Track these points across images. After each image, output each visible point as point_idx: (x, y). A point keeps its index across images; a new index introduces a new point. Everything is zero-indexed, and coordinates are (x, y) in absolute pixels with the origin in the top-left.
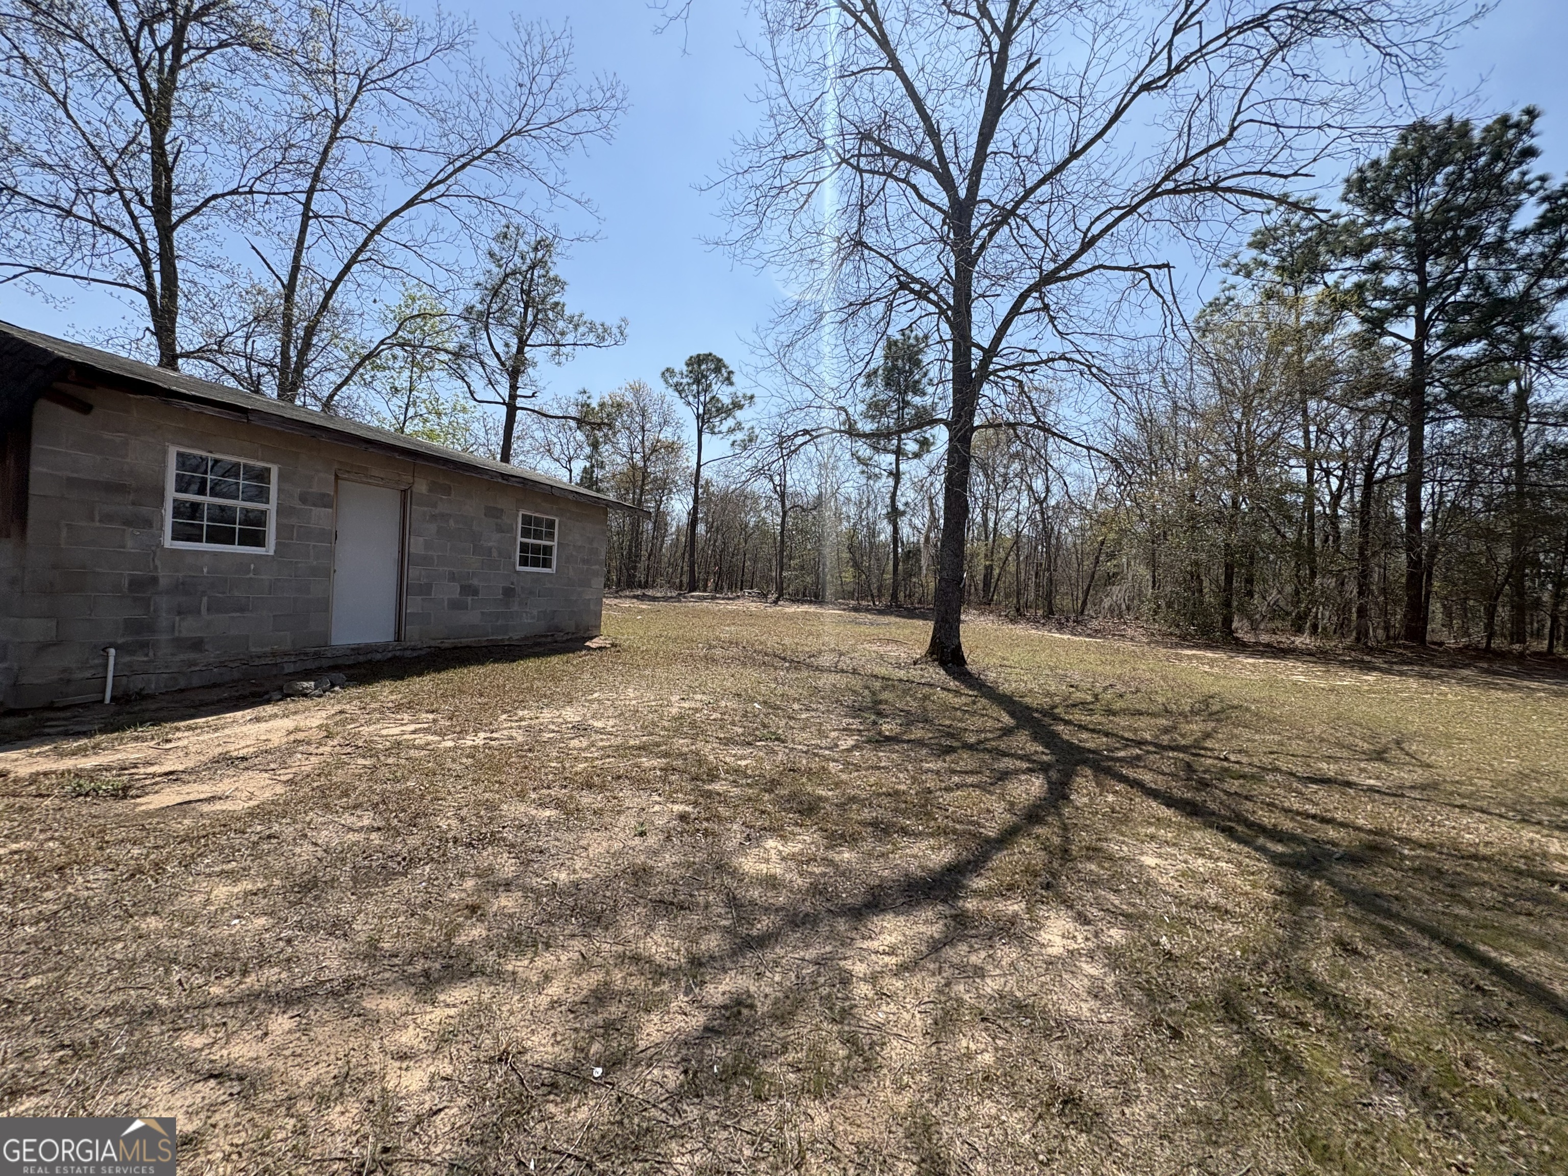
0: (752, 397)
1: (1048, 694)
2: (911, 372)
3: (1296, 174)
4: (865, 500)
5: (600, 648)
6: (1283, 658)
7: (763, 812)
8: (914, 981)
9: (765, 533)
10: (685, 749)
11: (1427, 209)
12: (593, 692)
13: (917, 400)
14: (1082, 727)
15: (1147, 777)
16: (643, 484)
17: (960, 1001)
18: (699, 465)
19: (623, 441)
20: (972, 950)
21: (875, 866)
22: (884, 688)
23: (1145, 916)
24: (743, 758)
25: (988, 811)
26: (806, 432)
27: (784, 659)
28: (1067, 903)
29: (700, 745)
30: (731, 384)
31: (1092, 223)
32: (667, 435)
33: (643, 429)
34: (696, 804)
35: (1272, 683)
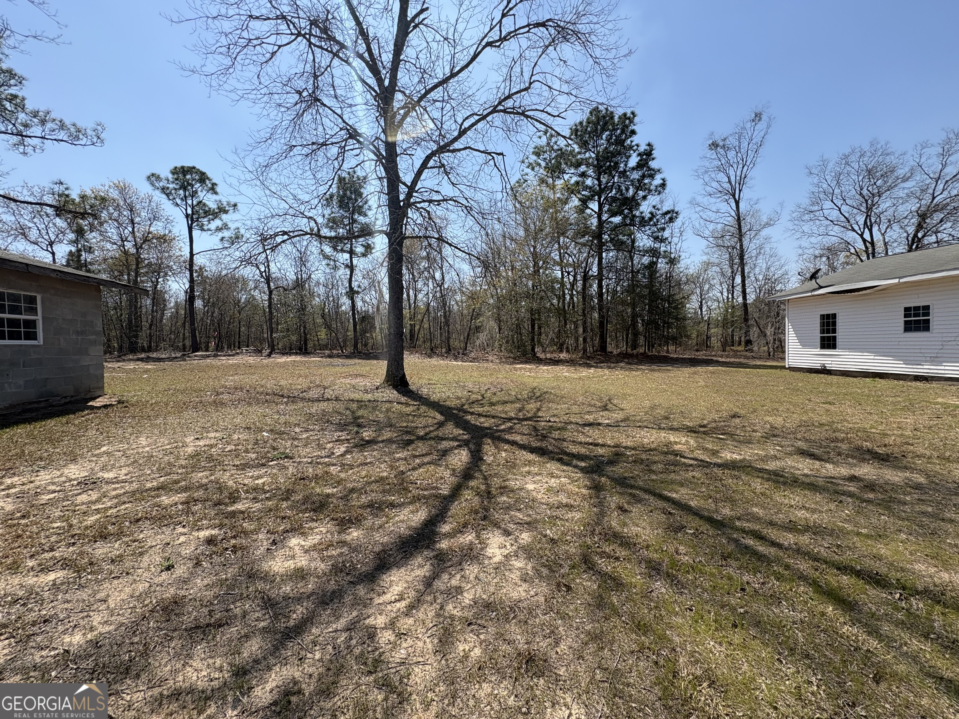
0: (235, 205)
1: (458, 398)
2: (356, 200)
3: (558, 116)
4: (330, 283)
5: (105, 406)
6: (557, 365)
7: (284, 518)
8: (420, 615)
9: (256, 307)
10: (205, 481)
11: (601, 149)
12: (99, 446)
13: (362, 219)
14: (480, 415)
15: (518, 438)
16: (137, 267)
17: (452, 617)
18: (192, 255)
19: (112, 231)
20: (451, 576)
21: (377, 536)
22: (359, 408)
23: (536, 521)
24: (258, 478)
25: (442, 478)
26: (285, 233)
27: (282, 396)
28: (496, 525)
29: (218, 475)
30: (216, 193)
31: (464, 121)
32: (157, 228)
33: (132, 222)
34: (221, 526)
35: (557, 378)
